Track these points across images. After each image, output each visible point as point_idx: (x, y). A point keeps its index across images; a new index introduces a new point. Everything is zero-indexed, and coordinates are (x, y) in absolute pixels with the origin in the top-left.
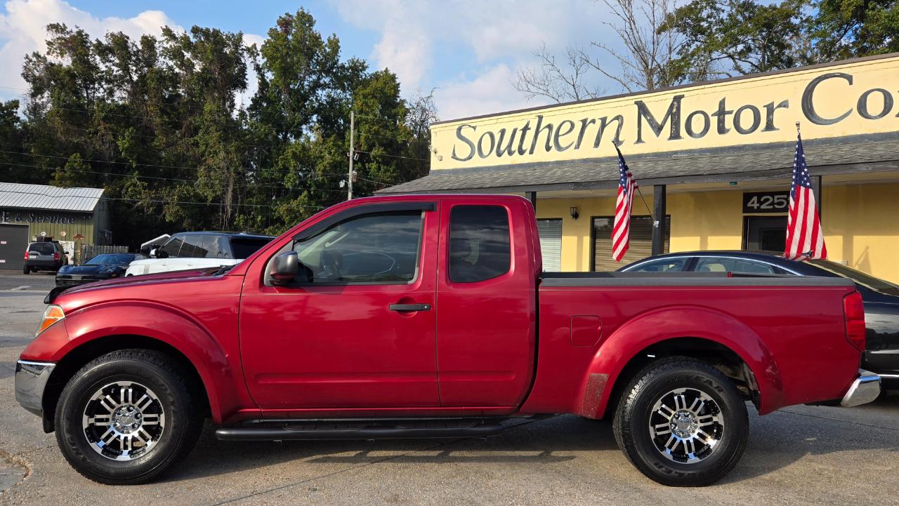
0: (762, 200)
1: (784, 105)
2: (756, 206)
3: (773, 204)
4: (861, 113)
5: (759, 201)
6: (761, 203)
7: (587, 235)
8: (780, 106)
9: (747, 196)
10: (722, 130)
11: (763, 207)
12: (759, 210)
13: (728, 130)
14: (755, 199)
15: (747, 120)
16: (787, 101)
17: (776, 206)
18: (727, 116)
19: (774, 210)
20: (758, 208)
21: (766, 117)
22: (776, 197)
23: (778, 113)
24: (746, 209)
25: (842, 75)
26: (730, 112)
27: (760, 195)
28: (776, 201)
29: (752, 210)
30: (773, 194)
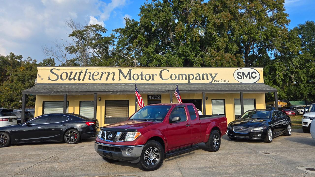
0: (152, 96)
1: (156, 75)
2: (150, 98)
3: (154, 97)
4: (171, 78)
5: (151, 97)
6: (152, 97)
7: (104, 106)
8: (155, 75)
9: (148, 96)
10: (142, 79)
11: (152, 98)
12: (151, 99)
13: (143, 79)
14: (150, 96)
15: (148, 77)
16: (156, 74)
17: (155, 98)
18: (143, 76)
19: (155, 99)
20: (151, 98)
21: (152, 77)
22: (155, 96)
23: (154, 76)
24: (148, 99)
25: (167, 70)
26: (144, 75)
27: (151, 95)
28: (155, 97)
29: (150, 99)
30: (154, 95)
